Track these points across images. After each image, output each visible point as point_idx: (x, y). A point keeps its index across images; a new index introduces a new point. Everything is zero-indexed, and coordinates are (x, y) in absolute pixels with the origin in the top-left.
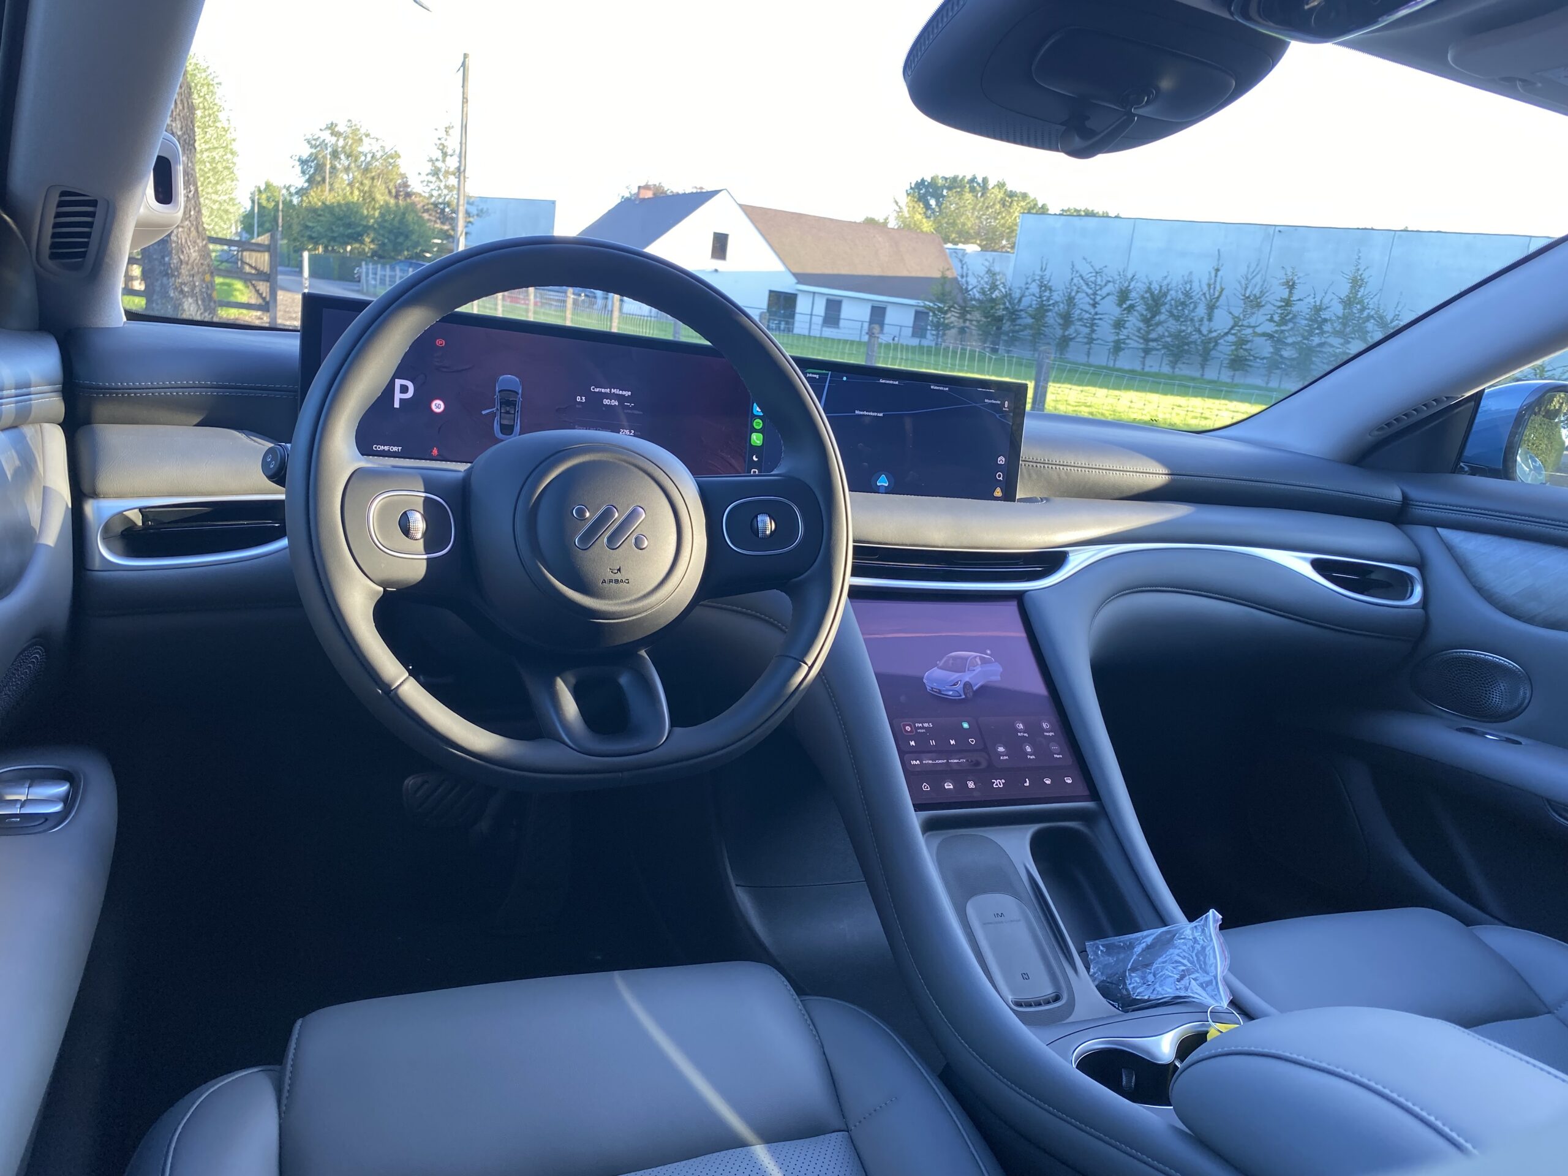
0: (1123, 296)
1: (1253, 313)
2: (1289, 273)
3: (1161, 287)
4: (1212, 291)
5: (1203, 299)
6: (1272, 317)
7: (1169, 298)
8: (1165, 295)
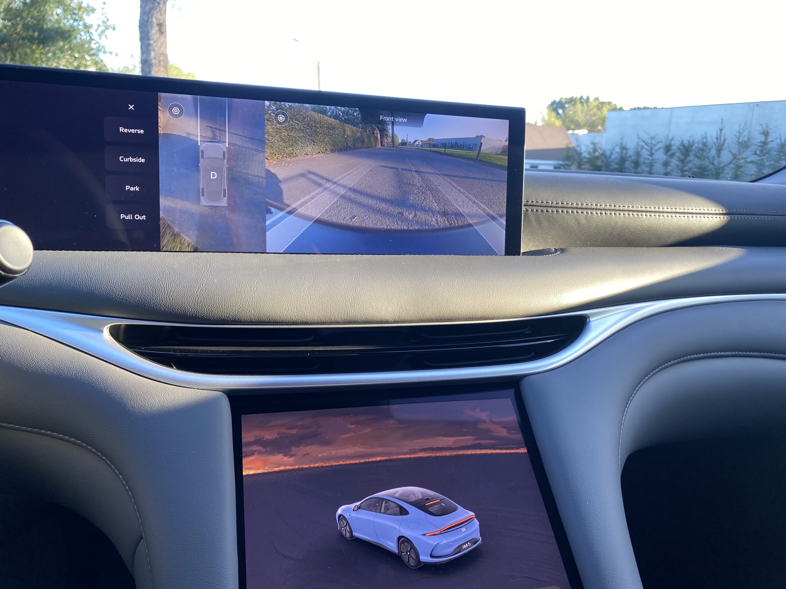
0: (668, 149)
1: (744, 151)
2: (765, 127)
3: (689, 142)
4: (719, 141)
5: (714, 146)
6: (755, 152)
7: (694, 147)
8: (692, 146)
